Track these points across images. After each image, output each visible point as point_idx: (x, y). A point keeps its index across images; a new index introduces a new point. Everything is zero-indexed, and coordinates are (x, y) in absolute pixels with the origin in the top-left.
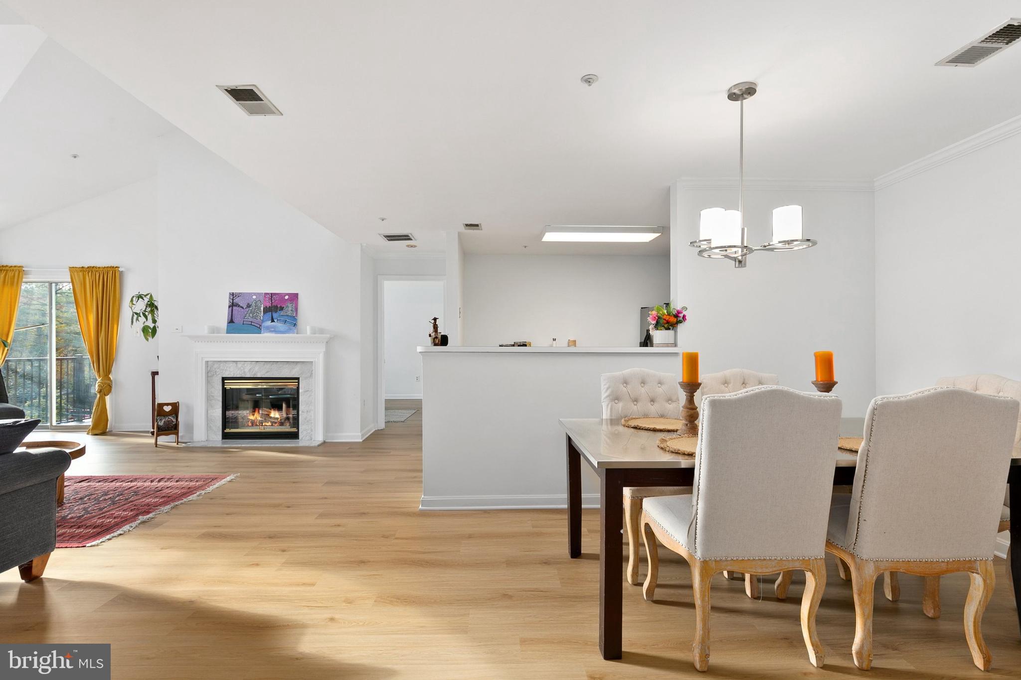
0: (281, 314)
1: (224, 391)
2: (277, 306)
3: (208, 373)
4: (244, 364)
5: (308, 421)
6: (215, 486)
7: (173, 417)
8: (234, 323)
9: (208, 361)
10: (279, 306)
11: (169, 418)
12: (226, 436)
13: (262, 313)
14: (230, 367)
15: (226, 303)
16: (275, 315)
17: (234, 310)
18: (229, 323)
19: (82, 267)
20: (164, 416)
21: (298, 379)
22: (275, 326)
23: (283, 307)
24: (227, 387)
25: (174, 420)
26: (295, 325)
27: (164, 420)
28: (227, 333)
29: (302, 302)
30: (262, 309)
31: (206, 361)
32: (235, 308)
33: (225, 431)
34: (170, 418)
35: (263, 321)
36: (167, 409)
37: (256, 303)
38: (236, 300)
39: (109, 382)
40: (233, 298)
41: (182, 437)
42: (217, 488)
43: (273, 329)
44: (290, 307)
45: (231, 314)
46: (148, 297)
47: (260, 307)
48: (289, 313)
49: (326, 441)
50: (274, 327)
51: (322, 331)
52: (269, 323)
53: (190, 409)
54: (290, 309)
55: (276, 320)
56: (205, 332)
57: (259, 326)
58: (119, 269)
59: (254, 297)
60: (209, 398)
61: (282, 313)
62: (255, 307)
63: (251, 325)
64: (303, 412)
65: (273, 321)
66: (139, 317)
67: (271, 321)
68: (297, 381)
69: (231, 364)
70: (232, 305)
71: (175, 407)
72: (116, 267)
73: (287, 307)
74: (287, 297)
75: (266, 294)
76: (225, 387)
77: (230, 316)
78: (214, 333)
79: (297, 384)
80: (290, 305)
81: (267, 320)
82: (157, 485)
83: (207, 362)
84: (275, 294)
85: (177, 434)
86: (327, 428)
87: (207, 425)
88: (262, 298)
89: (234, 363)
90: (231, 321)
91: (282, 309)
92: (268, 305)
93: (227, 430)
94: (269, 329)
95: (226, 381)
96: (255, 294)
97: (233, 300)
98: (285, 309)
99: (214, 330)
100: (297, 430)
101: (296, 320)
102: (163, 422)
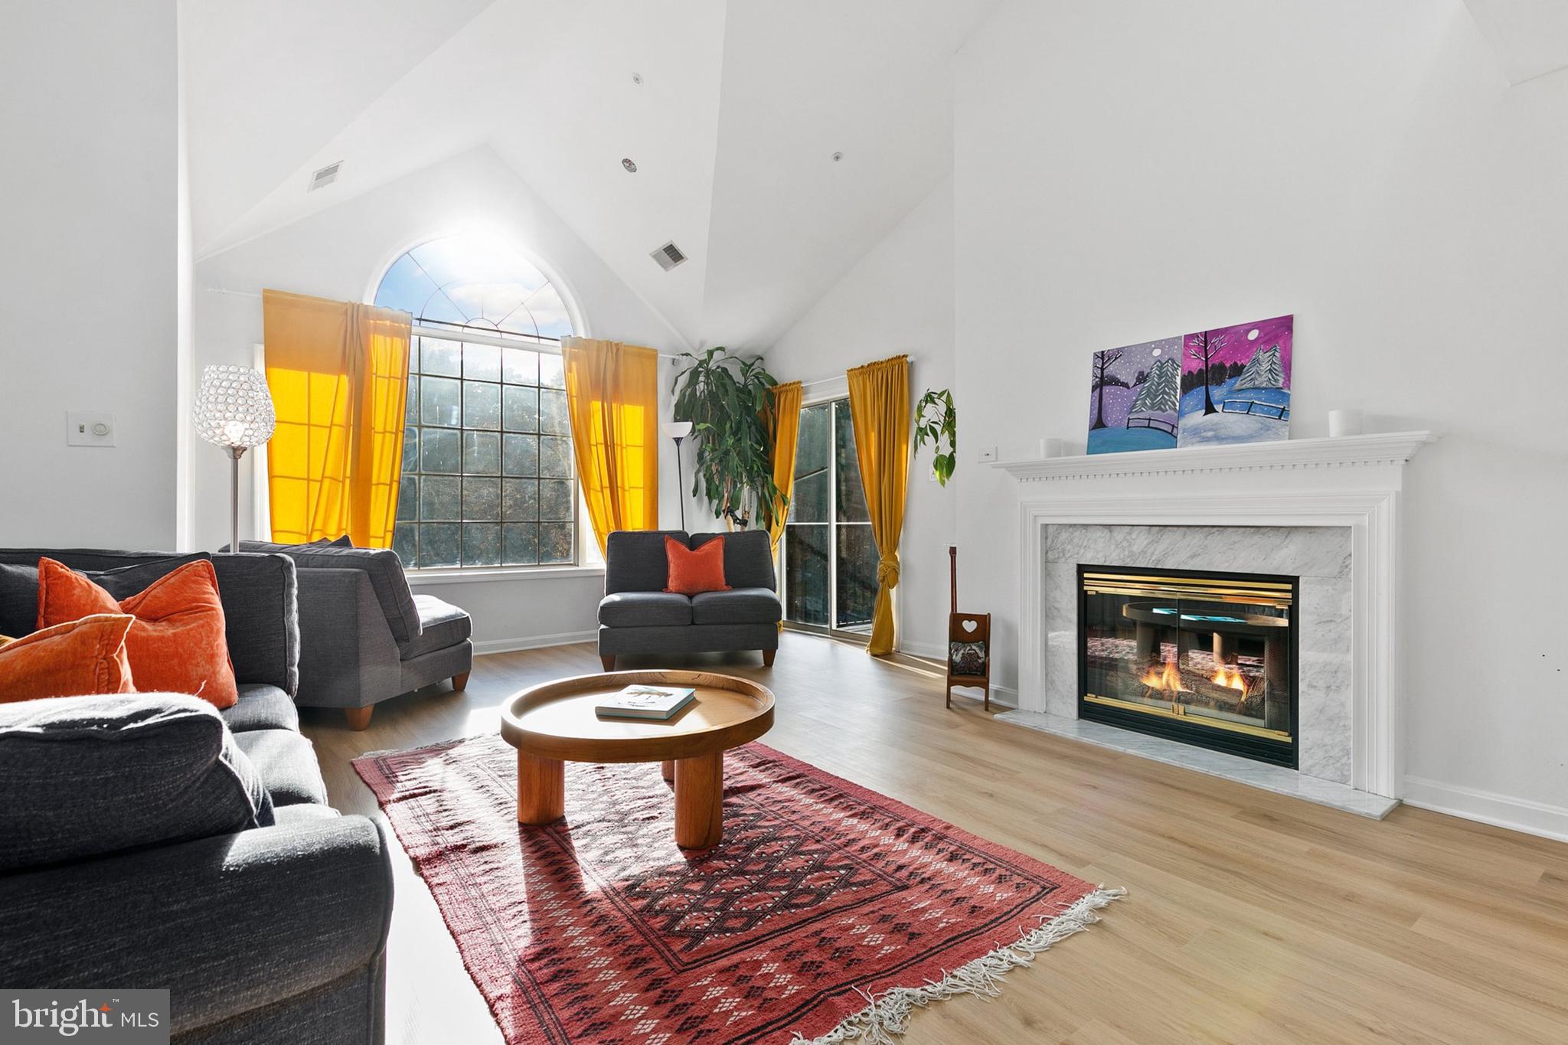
0: (1237, 386)
1: (1083, 597)
2: (1222, 366)
3: (1047, 553)
4: (1130, 534)
5: (1331, 720)
6: (1047, 935)
7: (978, 646)
8: (1106, 427)
9: (1047, 525)
10: (1228, 365)
11: (971, 649)
12: (1086, 711)
13: (1178, 391)
14: (1095, 541)
15: (1087, 380)
16: (1217, 393)
17: (1104, 396)
18: (1094, 428)
19: (862, 367)
20: (963, 643)
21: (1294, 580)
22: (1217, 424)
23: (1243, 366)
24: (1091, 589)
25: (982, 654)
26: (1282, 413)
27: (962, 651)
28: (1088, 454)
29: (1305, 343)
30: (1178, 380)
31: (1042, 525)
32: (1106, 389)
33: (1086, 699)
34: (974, 647)
35: (1181, 414)
36: (970, 626)
37: (1161, 368)
38: (1112, 369)
39: (893, 563)
40: (1103, 364)
41: (997, 693)
42: (1052, 946)
43: (1210, 434)
44: (1262, 366)
45: (1097, 406)
46: (944, 398)
47: (1174, 376)
48: (1262, 381)
49: (1407, 801)
50: (1214, 427)
51: (1385, 423)
52: (1198, 418)
53: (1010, 631)
54: (1265, 366)
55: (1218, 407)
56: (1040, 454)
57: (1168, 428)
58: (908, 359)
59: (1157, 353)
60: (1049, 615)
61: (1238, 383)
62: (1160, 377)
63: (1149, 427)
64: (1311, 686)
65: (1210, 409)
66: (926, 437)
67: (1204, 411)
68: (1289, 587)
69: (1099, 534)
70: (1103, 382)
71: (984, 621)
72: (903, 356)
73: (1257, 361)
74: (1253, 335)
75: (1189, 338)
76: (1085, 588)
77: (1096, 411)
78: (1060, 456)
79: (1289, 595)
80: (1264, 357)
81: (1194, 409)
82: (905, 852)
83: (1045, 526)
84: (1217, 333)
85: (985, 685)
86: (1407, 759)
87: (1046, 675)
88: (1177, 353)
89: (1106, 531)
90: (1098, 423)
91: (1237, 371)
92: (1196, 365)
93: (1090, 698)
94: (1199, 435)
95: (1086, 575)
96: (1158, 344)
97: (1102, 369)
98: (1250, 371)
99: (1058, 448)
100: (1289, 740)
101: (1286, 397)
102: (960, 655)
